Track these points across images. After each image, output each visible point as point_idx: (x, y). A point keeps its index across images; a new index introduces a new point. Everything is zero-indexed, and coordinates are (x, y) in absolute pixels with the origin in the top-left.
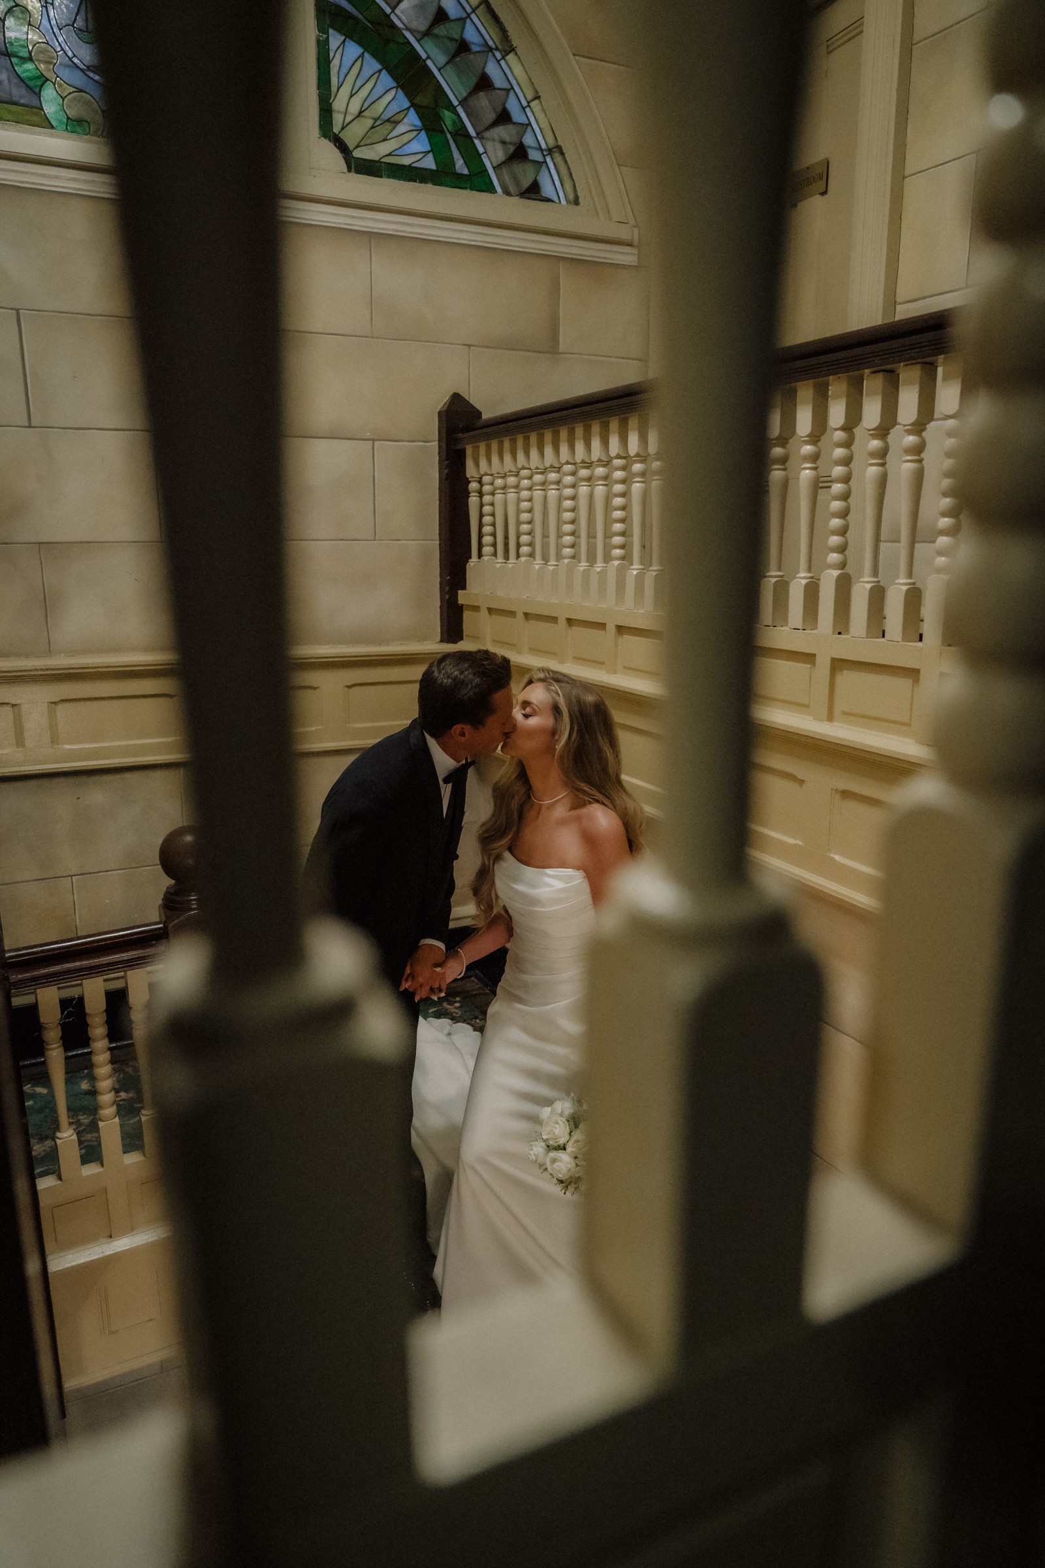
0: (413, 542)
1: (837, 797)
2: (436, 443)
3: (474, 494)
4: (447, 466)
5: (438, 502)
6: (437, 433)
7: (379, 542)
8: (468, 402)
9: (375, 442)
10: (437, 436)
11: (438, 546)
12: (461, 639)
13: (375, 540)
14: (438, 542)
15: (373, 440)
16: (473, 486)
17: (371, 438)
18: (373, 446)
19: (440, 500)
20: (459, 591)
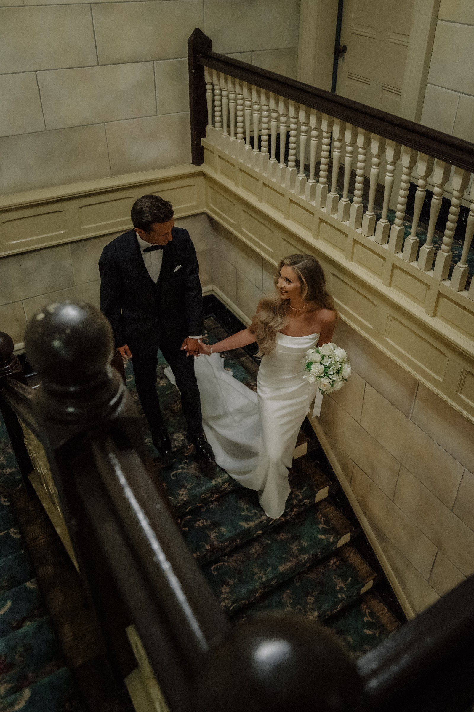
0: (177, 114)
1: (390, 318)
2: (187, 58)
3: (209, 91)
4: (194, 73)
5: (189, 91)
6: (187, 53)
7: (159, 116)
8: (203, 34)
9: (155, 62)
10: (187, 54)
11: (189, 114)
12: (203, 162)
13: (157, 115)
14: (190, 112)
15: (153, 61)
16: (209, 87)
17: (152, 59)
18: (154, 63)
19: (190, 90)
20: (202, 139)
